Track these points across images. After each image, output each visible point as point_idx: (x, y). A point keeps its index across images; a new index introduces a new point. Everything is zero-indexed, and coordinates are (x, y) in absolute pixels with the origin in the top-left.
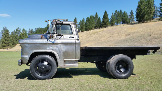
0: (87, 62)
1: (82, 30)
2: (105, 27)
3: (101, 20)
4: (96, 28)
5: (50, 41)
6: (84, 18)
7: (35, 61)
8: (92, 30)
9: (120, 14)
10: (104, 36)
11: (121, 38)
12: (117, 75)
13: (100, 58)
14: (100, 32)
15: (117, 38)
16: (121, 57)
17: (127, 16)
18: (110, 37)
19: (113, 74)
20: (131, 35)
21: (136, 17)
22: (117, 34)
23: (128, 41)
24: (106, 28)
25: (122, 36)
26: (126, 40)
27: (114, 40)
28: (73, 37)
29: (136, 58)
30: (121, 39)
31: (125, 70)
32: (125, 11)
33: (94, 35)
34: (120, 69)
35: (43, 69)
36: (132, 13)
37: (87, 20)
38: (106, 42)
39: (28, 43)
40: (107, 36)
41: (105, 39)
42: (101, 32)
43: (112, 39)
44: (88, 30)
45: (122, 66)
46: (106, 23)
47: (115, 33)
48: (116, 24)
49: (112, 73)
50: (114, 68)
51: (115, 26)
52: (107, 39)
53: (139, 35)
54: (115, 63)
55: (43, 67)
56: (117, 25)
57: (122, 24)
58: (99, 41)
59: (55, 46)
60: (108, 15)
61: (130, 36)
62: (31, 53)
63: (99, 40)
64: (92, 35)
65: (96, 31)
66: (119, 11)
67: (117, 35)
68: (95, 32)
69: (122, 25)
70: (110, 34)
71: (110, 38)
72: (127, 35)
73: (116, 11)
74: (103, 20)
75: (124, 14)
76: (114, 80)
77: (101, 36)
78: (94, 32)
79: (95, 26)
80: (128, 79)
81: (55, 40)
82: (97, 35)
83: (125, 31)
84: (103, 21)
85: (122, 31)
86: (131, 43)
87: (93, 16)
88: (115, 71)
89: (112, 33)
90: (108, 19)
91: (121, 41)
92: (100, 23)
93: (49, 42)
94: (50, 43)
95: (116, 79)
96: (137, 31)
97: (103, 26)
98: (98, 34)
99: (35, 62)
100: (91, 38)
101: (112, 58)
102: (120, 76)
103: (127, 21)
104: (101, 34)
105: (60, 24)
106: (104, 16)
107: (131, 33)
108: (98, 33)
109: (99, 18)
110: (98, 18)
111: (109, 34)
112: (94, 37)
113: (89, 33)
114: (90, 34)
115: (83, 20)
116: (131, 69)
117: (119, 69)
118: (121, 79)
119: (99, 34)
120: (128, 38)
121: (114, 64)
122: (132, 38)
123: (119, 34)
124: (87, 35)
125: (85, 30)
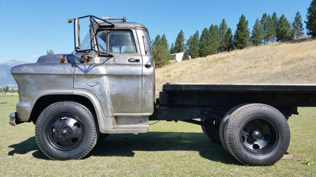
0: (176, 121)
1: (193, 54)
2: (241, 48)
3: (233, 34)
4: (222, 51)
5: (80, 68)
6: (197, 32)
7: (47, 115)
8: (214, 55)
9: (273, 22)
10: (238, 67)
11: (272, 69)
12: (246, 156)
13: (206, 113)
14: (230, 57)
15: (264, 71)
16: (257, 109)
17: (288, 25)
18: (251, 67)
19: (236, 154)
20: (295, 63)
21: (306, 26)
22: (265, 61)
23: (289, 76)
24: (242, 50)
25: (276, 67)
26: (284, 74)
27: (259, 74)
28: (138, 61)
29: (297, 114)
30: (273, 71)
31: (266, 144)
32: (283, 15)
33: (217, 65)
34: (255, 140)
35: (64, 135)
36: (298, 19)
37: (203, 35)
38: (240, 78)
39: (31, 74)
40: (243, 66)
41: (239, 72)
42: (231, 59)
43: (254, 71)
44: (205, 56)
45: (259, 135)
46: (242, 40)
47: (262, 59)
48: (263, 41)
49: (233, 149)
50: (237, 139)
51: (261, 47)
52: (242, 72)
53: (313, 63)
54: (242, 125)
55: (65, 131)
56: (266, 43)
57: (277, 40)
58: (226, 77)
59: (92, 81)
60: (247, 24)
61: (291, 66)
62: (37, 98)
63: (226, 75)
64: (211, 65)
65: (220, 57)
66: (271, 15)
67: (264, 63)
68: (220, 59)
69: (276, 43)
70: (250, 63)
71: (250, 70)
72: (286, 64)
73: (265, 15)
74: (237, 34)
75: (280, 20)
76: (237, 168)
77: (230, 67)
78: (217, 57)
79: (221, 47)
80: (273, 167)
81: (91, 67)
82: (223, 65)
83: (281, 55)
84: (237, 36)
85: (275, 56)
86: (294, 80)
87: (216, 26)
88: (240, 145)
89: (254, 60)
90: (247, 31)
91: (273, 75)
92: (230, 39)
93: (77, 71)
94: (81, 75)
95: (243, 165)
96: (308, 56)
97: (236, 46)
98: (225, 62)
99: (47, 118)
100: (210, 70)
101: (235, 113)
102: (253, 159)
103: (288, 34)
104: (231, 61)
105: (108, 30)
106: (238, 25)
107: (295, 60)
108: (225, 60)
109: (229, 29)
110: (227, 31)
111: (247, 62)
112: (215, 68)
113: (205, 61)
114: (208, 62)
115: (196, 35)
116: (282, 141)
117: (251, 140)
118: (255, 167)
119: (228, 62)
120: (288, 69)
121: (239, 127)
122: (297, 69)
123: (270, 61)
124: (202, 64)
125: (198, 55)
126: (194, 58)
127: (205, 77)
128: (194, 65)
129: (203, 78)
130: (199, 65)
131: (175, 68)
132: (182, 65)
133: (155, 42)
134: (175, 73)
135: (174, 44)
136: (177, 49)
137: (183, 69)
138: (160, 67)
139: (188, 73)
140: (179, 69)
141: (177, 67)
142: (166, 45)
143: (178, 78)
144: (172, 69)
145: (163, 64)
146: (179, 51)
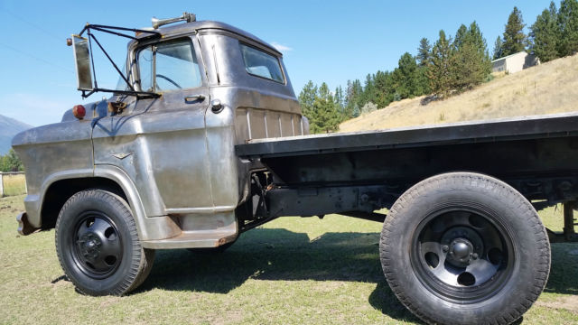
1: (544, 53)
5: (101, 126)
6: (552, 4)
19: (404, 298)
28: (201, 99)
35: (91, 250)
37: (562, 9)
50: (402, 261)
55: (91, 244)
59: (121, 150)
93: (98, 132)
113: (570, 64)
124: (559, 72)
125: (557, 53)
126: (547, 60)
127: (565, 100)
128: (542, 76)
129: (560, 101)
130: (555, 75)
131: (502, 87)
132: (518, 80)
133: (456, 41)
134: (501, 97)
135: (502, 37)
136: (509, 47)
137: (519, 87)
138: (470, 88)
139: (528, 94)
140: (510, 89)
141: (505, 85)
142: (480, 42)
143: (506, 106)
144: (495, 90)
145: (477, 83)
146: (514, 51)
